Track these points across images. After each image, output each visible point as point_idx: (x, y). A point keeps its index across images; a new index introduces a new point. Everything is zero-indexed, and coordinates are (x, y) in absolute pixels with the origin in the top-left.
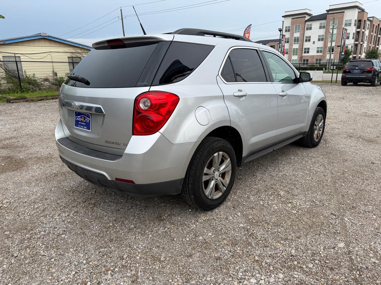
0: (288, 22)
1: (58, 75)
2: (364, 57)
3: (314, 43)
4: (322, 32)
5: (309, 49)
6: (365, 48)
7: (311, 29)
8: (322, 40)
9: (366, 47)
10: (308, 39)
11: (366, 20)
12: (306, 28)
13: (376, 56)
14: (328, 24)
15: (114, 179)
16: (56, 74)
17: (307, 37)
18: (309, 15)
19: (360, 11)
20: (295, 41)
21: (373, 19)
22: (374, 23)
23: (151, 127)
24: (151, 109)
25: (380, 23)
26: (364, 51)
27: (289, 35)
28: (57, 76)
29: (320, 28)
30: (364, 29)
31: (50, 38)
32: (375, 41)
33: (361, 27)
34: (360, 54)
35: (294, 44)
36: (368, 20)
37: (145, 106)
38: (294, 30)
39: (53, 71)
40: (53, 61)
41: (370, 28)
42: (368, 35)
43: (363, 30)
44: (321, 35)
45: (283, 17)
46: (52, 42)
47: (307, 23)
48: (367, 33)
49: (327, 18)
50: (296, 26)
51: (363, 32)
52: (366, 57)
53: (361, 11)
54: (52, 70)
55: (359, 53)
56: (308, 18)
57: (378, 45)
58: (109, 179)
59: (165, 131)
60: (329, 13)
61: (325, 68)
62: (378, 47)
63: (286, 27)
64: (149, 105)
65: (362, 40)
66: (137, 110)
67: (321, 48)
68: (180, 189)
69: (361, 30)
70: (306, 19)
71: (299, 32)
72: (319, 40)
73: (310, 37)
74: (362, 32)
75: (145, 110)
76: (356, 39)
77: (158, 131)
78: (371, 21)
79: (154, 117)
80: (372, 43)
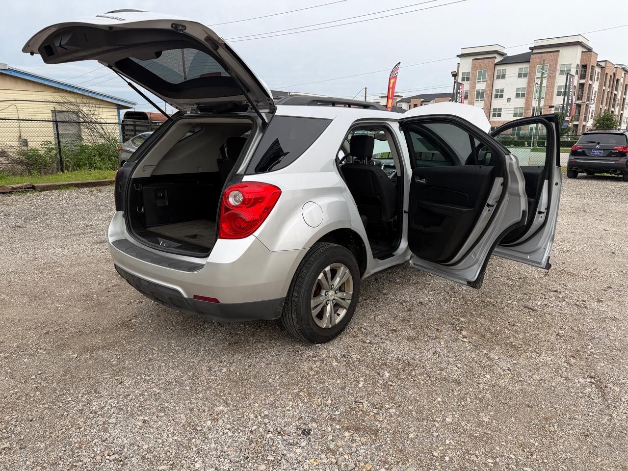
0: (467, 65)
1: (30, 144)
2: (592, 126)
3: (509, 100)
4: (523, 83)
5: (500, 109)
6: (593, 111)
7: (504, 77)
8: (523, 95)
9: (594, 109)
10: (500, 95)
11: (595, 65)
12: (495, 76)
13: (611, 126)
14: (533, 71)
15: (192, 297)
16: (25, 143)
17: (497, 91)
18: (502, 54)
19: (584, 50)
20: (478, 97)
21: (606, 64)
22: (607, 71)
23: (243, 229)
24: (244, 205)
25: (616, 71)
26: (592, 116)
27: (468, 85)
28: (27, 145)
29: (519, 77)
30: (591, 79)
31: (13, 74)
32: (609, 100)
33: (587, 77)
34: (585, 120)
35: (476, 101)
36: (598, 65)
37: (236, 201)
38: (476, 78)
39: (20, 137)
40: (21, 117)
41: (601, 79)
42: (597, 90)
43: (590, 82)
44: (520, 88)
45: (458, 56)
46: (19, 82)
47: (498, 68)
48: (596, 86)
49: (531, 61)
50: (480, 72)
51: (590, 84)
52: (594, 125)
53: (587, 51)
54: (17, 134)
55: (583, 120)
56: (499, 59)
57: (613, 107)
58: (185, 296)
59: (260, 234)
60: (535, 51)
61: (528, 142)
62: (613, 109)
63: (464, 73)
64: (241, 199)
65: (588, 97)
66: (225, 206)
67: (521, 109)
68: (280, 312)
69: (587, 82)
70: (497, 61)
71: (485, 81)
72: (517, 96)
73: (502, 91)
74: (588, 85)
75: (236, 207)
76: (578, 95)
77: (251, 234)
78: (602, 68)
79: (245, 216)
80: (604, 104)
